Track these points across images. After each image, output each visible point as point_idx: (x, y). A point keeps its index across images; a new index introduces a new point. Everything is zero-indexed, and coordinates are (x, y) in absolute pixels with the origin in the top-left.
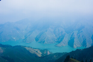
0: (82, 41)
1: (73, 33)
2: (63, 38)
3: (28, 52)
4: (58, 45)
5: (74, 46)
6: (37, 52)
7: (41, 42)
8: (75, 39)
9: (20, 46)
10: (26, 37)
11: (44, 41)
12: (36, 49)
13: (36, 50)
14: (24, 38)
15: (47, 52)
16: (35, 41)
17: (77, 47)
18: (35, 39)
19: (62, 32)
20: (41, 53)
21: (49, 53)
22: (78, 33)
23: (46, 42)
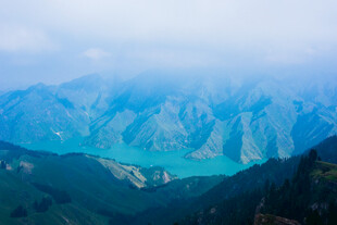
0: (266, 143)
1: (239, 119)
2: (208, 135)
3: (108, 172)
4: (194, 155)
5: (243, 157)
6: (132, 173)
7: (139, 147)
8: (244, 138)
9: (81, 154)
10: (94, 131)
11: (151, 143)
12: (128, 165)
13: (130, 168)
14: (88, 134)
15: (162, 175)
16: (121, 142)
17: (252, 161)
18: (121, 137)
19: (204, 116)
20: (143, 179)
21: (167, 179)
22: (253, 120)
23: (156, 146)
